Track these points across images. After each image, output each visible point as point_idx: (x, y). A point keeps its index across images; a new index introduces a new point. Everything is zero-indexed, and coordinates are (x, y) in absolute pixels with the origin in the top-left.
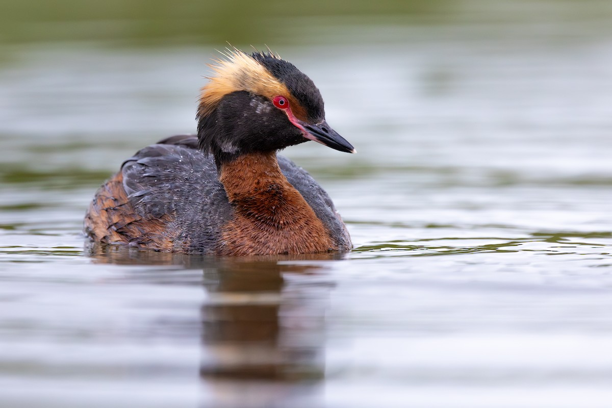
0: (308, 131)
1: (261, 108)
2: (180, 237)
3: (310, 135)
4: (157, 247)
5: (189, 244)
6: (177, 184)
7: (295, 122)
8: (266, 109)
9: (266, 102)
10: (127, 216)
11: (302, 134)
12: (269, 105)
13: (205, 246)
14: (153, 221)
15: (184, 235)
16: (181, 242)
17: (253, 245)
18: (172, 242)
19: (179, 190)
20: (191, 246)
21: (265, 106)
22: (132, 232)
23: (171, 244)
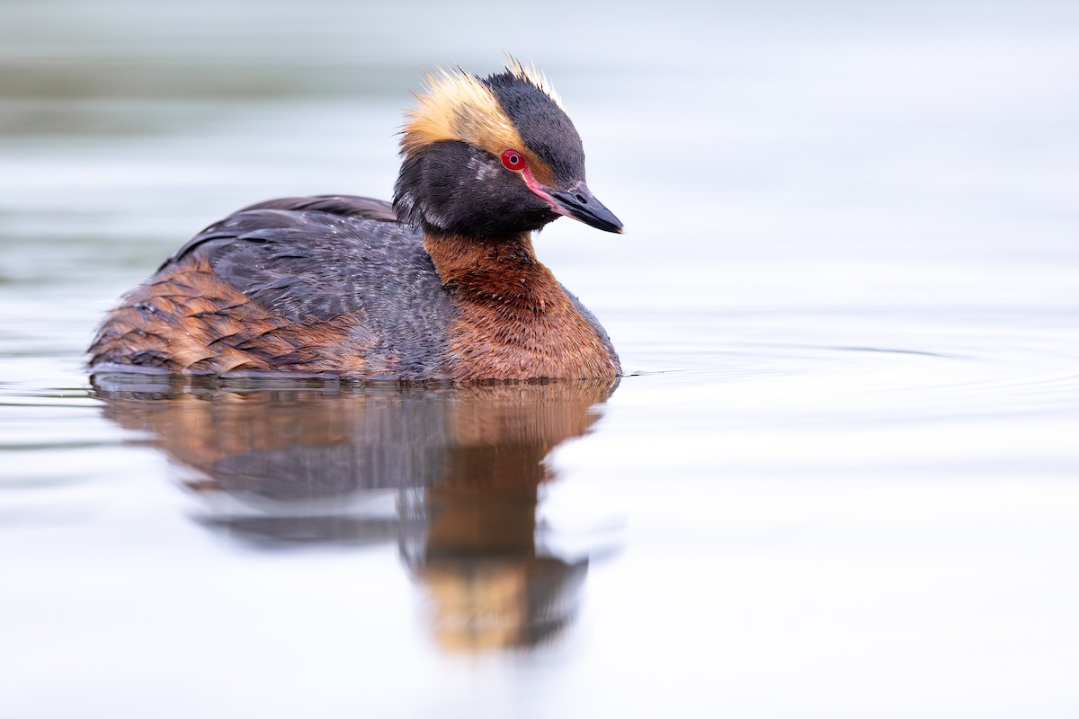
0: (557, 202)
1: (485, 171)
2: (378, 349)
3: (561, 209)
4: (334, 366)
5: (397, 359)
6: (352, 267)
7: (537, 188)
8: (491, 172)
9: (492, 162)
10: (255, 322)
11: (549, 208)
12: (496, 166)
13: (424, 363)
14: (318, 326)
15: (386, 345)
16: (382, 357)
17: (502, 349)
18: (363, 357)
19: (360, 274)
20: (400, 363)
21: (490, 168)
22: (275, 347)
23: (362, 361)
